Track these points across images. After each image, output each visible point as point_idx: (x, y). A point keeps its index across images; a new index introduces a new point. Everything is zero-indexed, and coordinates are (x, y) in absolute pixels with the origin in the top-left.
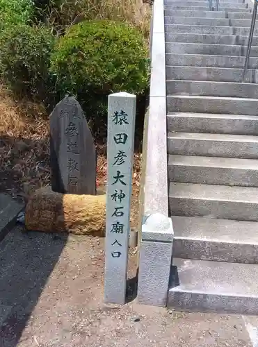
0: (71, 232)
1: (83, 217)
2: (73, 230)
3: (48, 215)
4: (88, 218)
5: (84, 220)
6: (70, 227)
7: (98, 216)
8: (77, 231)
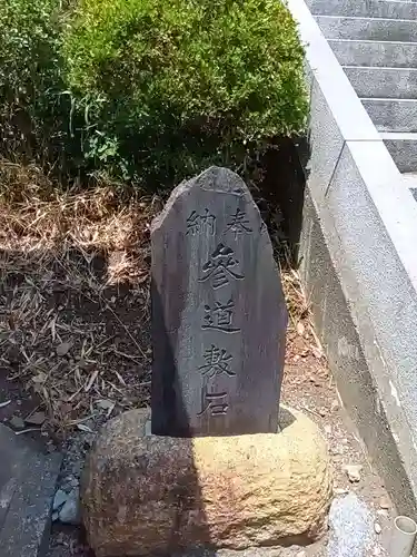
0: (224, 546)
1: (262, 506)
2: (227, 541)
3: (158, 514)
4: (275, 510)
5: (262, 514)
6: (222, 536)
7: (304, 500)
8: (241, 540)
